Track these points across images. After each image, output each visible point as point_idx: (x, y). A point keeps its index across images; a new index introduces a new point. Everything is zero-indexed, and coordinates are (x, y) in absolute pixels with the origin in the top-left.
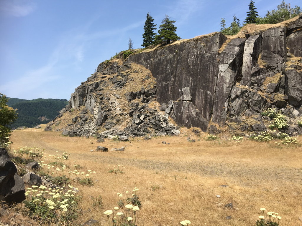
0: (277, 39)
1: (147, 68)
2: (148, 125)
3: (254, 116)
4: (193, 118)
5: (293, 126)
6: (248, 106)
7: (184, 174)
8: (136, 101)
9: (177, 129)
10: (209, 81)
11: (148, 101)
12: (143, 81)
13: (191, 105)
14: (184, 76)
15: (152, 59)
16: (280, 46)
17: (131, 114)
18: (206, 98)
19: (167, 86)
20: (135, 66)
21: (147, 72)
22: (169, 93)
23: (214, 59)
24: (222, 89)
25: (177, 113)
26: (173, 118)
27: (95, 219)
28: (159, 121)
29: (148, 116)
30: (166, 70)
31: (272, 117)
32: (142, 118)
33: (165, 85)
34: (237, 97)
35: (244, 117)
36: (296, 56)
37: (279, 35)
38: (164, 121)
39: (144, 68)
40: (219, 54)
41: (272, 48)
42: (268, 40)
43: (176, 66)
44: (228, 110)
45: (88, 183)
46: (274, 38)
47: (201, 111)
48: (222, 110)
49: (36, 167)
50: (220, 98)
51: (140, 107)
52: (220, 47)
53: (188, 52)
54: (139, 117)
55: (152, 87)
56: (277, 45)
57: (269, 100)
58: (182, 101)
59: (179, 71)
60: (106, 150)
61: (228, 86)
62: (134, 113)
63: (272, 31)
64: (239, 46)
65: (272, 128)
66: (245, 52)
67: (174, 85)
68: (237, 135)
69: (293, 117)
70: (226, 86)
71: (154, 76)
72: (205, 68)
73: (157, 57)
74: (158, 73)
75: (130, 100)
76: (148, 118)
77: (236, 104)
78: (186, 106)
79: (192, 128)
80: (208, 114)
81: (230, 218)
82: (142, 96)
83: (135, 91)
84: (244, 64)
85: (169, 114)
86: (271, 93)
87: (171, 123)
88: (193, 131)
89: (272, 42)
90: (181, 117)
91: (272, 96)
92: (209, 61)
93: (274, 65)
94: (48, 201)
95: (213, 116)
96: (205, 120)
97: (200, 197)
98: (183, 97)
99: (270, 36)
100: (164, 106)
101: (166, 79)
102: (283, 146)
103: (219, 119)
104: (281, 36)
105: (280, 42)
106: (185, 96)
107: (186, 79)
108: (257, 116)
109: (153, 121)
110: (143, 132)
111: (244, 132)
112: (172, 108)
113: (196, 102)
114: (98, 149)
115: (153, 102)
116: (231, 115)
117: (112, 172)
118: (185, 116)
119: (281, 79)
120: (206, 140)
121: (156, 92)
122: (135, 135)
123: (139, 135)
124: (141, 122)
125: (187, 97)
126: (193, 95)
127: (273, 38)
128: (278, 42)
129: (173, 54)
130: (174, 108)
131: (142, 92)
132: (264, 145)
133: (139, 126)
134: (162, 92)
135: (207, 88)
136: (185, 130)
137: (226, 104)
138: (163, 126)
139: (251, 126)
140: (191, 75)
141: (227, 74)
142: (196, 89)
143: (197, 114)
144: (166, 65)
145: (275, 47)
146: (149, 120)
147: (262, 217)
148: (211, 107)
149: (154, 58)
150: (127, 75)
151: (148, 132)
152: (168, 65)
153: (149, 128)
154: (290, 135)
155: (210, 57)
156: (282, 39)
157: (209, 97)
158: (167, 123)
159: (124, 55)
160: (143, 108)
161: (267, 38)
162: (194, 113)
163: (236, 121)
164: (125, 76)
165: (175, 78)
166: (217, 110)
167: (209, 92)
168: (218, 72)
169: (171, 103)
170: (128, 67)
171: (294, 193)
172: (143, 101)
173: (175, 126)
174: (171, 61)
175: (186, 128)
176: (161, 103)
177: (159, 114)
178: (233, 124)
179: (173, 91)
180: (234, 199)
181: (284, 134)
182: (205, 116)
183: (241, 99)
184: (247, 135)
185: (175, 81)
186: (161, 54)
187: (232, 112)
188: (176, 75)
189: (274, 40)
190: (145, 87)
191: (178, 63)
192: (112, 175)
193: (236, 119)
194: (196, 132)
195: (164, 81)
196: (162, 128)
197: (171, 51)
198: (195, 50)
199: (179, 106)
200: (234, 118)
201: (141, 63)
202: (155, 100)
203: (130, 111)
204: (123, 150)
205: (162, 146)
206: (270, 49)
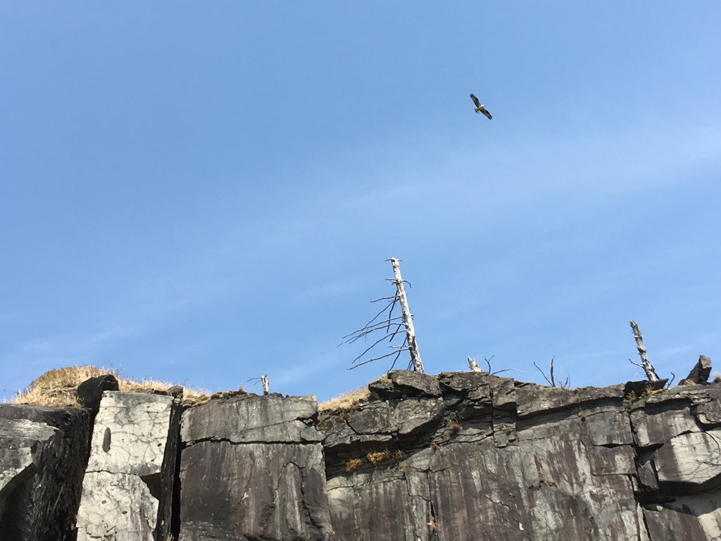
0: (282, 460)
16: (303, 505)
37: (293, 435)
41: (252, 513)
46: (258, 450)
56: (283, 501)
63: (243, 409)
64: (50, 420)
89: (246, 473)
99: (234, 438)
104: (304, 442)
105: (303, 478)
127: (251, 454)
128: (291, 481)
156: (311, 462)
161: (214, 452)
189: (260, 463)
206: (233, 518)
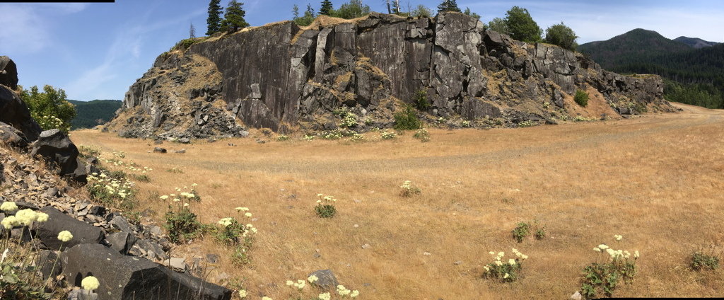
0: (349, 36)
1: (212, 60)
2: (213, 126)
3: (326, 115)
4: (263, 118)
5: (362, 124)
6: (321, 105)
7: (249, 172)
8: (199, 99)
9: (246, 130)
10: (280, 77)
11: (213, 99)
12: (207, 76)
13: (260, 104)
14: (253, 70)
15: (217, 50)
16: (351, 44)
17: (193, 115)
18: (277, 95)
19: (234, 82)
20: (197, 58)
21: (212, 65)
22: (237, 90)
23: (286, 51)
24: (294, 86)
25: (245, 112)
26: (240, 118)
27: (152, 209)
28: (226, 122)
29: (213, 117)
30: (233, 63)
31: (343, 116)
32: (206, 118)
33: (232, 81)
34: (310, 94)
35: (316, 116)
36: (365, 56)
37: (351, 31)
38: (231, 121)
39: (208, 61)
40: (291, 46)
41: (344, 45)
42: (340, 35)
43: (245, 59)
44: (301, 108)
45: (145, 179)
47: (272, 110)
48: (295, 108)
49: (95, 162)
50: (292, 96)
51: (203, 106)
52: (292, 38)
53: (258, 42)
54: (202, 117)
55: (217, 83)
56: (349, 43)
57: (340, 99)
58: (250, 99)
59: (247, 64)
60: (164, 151)
61: (300, 82)
62: (196, 113)
63: (344, 26)
64: (311, 38)
65: (343, 127)
66: (318, 46)
67: (242, 80)
68: (309, 135)
69: (361, 115)
70: (298, 82)
71: (220, 70)
72: (276, 61)
73: (223, 48)
74: (224, 67)
75: (192, 98)
76: (213, 119)
77: (309, 102)
78: (255, 105)
79: (261, 129)
80: (279, 113)
81: (291, 207)
82: (205, 93)
83: (197, 88)
84: (317, 59)
85: (237, 114)
86: (343, 92)
87: (238, 125)
88: (263, 132)
89: (344, 38)
90: (250, 117)
91: (343, 95)
92: (281, 53)
93: (346, 63)
94: (107, 186)
95: (285, 116)
96: (276, 119)
97: (264, 192)
98: (252, 95)
99: (343, 32)
100: (231, 105)
101: (232, 74)
102: (352, 143)
103: (291, 119)
104: (352, 33)
105: (352, 39)
106: (254, 94)
107: (256, 74)
108: (329, 115)
109: (218, 122)
110: (208, 134)
111: (316, 132)
112: (240, 107)
113: (266, 100)
114: (156, 150)
115: (219, 101)
116: (303, 114)
117: (170, 171)
118: (254, 116)
119: (351, 77)
120: (277, 141)
121: (222, 88)
122: (198, 137)
123: (203, 137)
124: (205, 123)
125: (257, 95)
126: (263, 92)
127: (345, 34)
128: (350, 39)
129: (240, 44)
130: (242, 108)
131: (206, 89)
132: (335, 142)
133: (203, 127)
134: (229, 89)
135: (278, 84)
136: (254, 131)
137: (299, 103)
138: (230, 127)
139: (323, 125)
140: (261, 70)
141: (300, 70)
142: (266, 85)
143: (268, 113)
144: (234, 58)
145: (347, 44)
146: (214, 120)
147: (319, 201)
148: (282, 105)
149: (219, 48)
150: (189, 70)
151: (212, 134)
152: (236, 57)
153: (213, 130)
154: (358, 133)
155: (281, 49)
156: (353, 36)
157: (280, 94)
158: (234, 124)
159: (184, 45)
160: (207, 107)
162: (264, 113)
163: (308, 120)
164: (186, 70)
165: (243, 72)
166: (289, 109)
167: (280, 89)
168: (290, 67)
169: (239, 102)
170: (189, 60)
171: (353, 181)
172: (207, 100)
173: (244, 127)
174: (237, 53)
175: (256, 129)
176: (227, 101)
177: (225, 114)
178: (305, 124)
179: (241, 87)
180: (298, 191)
181: (353, 132)
182: (276, 116)
183: (314, 97)
184: (319, 134)
185: (243, 77)
186: (228, 44)
187: (305, 111)
188: (243, 69)
189: (346, 36)
190: (209, 83)
191: (246, 55)
192: (170, 174)
193: (308, 118)
194: (266, 133)
195: (230, 76)
196: (229, 129)
197: (239, 41)
198: (266, 41)
199: (247, 105)
200: (306, 117)
201: (204, 55)
202: (221, 98)
203: (191, 111)
204: (184, 152)
205: (228, 148)
206: (342, 46)
